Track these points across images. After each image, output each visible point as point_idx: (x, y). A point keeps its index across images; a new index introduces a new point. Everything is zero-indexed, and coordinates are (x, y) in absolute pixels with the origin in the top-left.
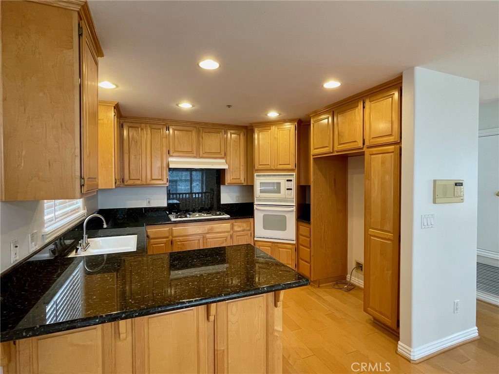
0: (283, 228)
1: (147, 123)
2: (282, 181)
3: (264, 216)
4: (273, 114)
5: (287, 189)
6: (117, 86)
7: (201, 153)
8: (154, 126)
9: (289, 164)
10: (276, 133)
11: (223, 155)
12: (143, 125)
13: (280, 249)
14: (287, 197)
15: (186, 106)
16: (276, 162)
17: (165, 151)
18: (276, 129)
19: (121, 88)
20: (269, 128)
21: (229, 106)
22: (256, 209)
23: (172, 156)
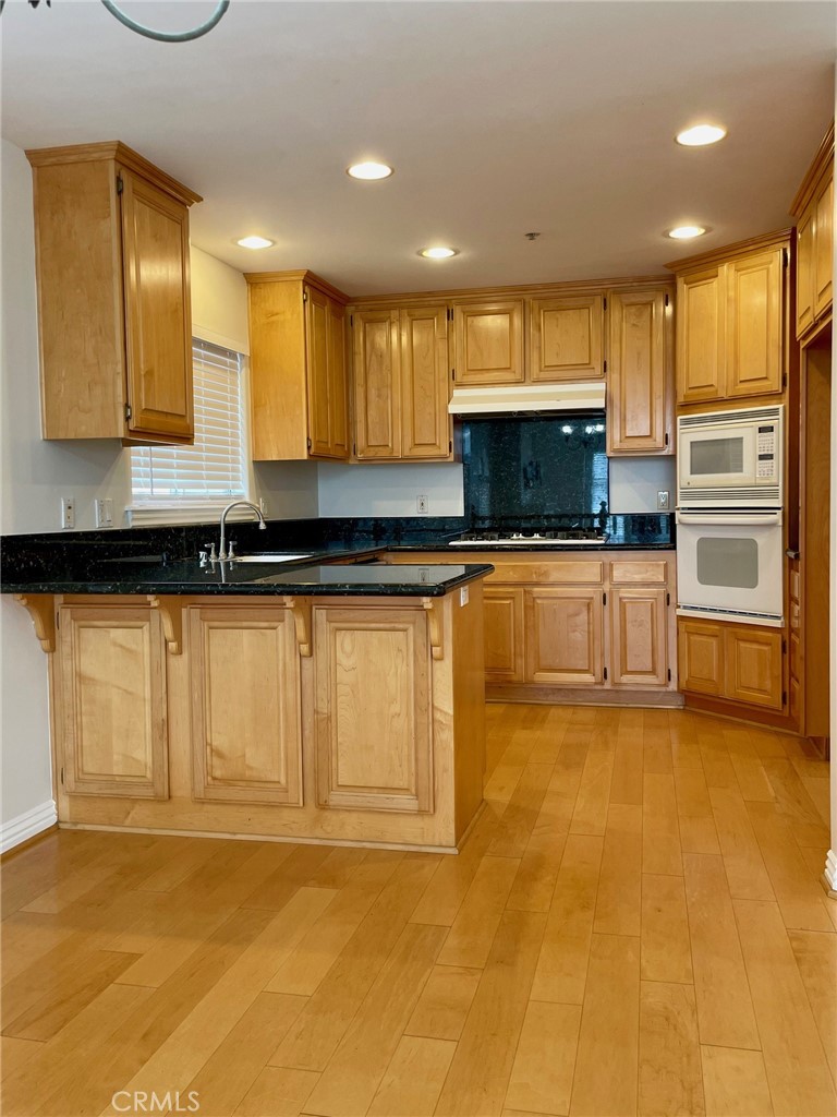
0: (750, 580)
1: (403, 308)
2: (745, 431)
3: (702, 542)
4: (687, 232)
5: (762, 457)
6: (274, 243)
7: (535, 368)
8: (417, 313)
9: (766, 378)
10: (731, 282)
11: (599, 370)
12: (395, 314)
13: (742, 644)
14: (759, 482)
15: (439, 253)
16: (731, 377)
17: (443, 371)
18: (732, 271)
19: (284, 245)
20: (711, 272)
21: (532, 236)
22: (681, 523)
23: (461, 385)
